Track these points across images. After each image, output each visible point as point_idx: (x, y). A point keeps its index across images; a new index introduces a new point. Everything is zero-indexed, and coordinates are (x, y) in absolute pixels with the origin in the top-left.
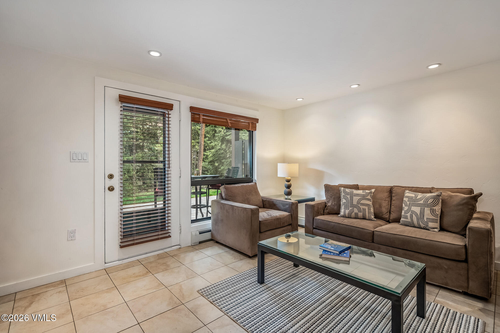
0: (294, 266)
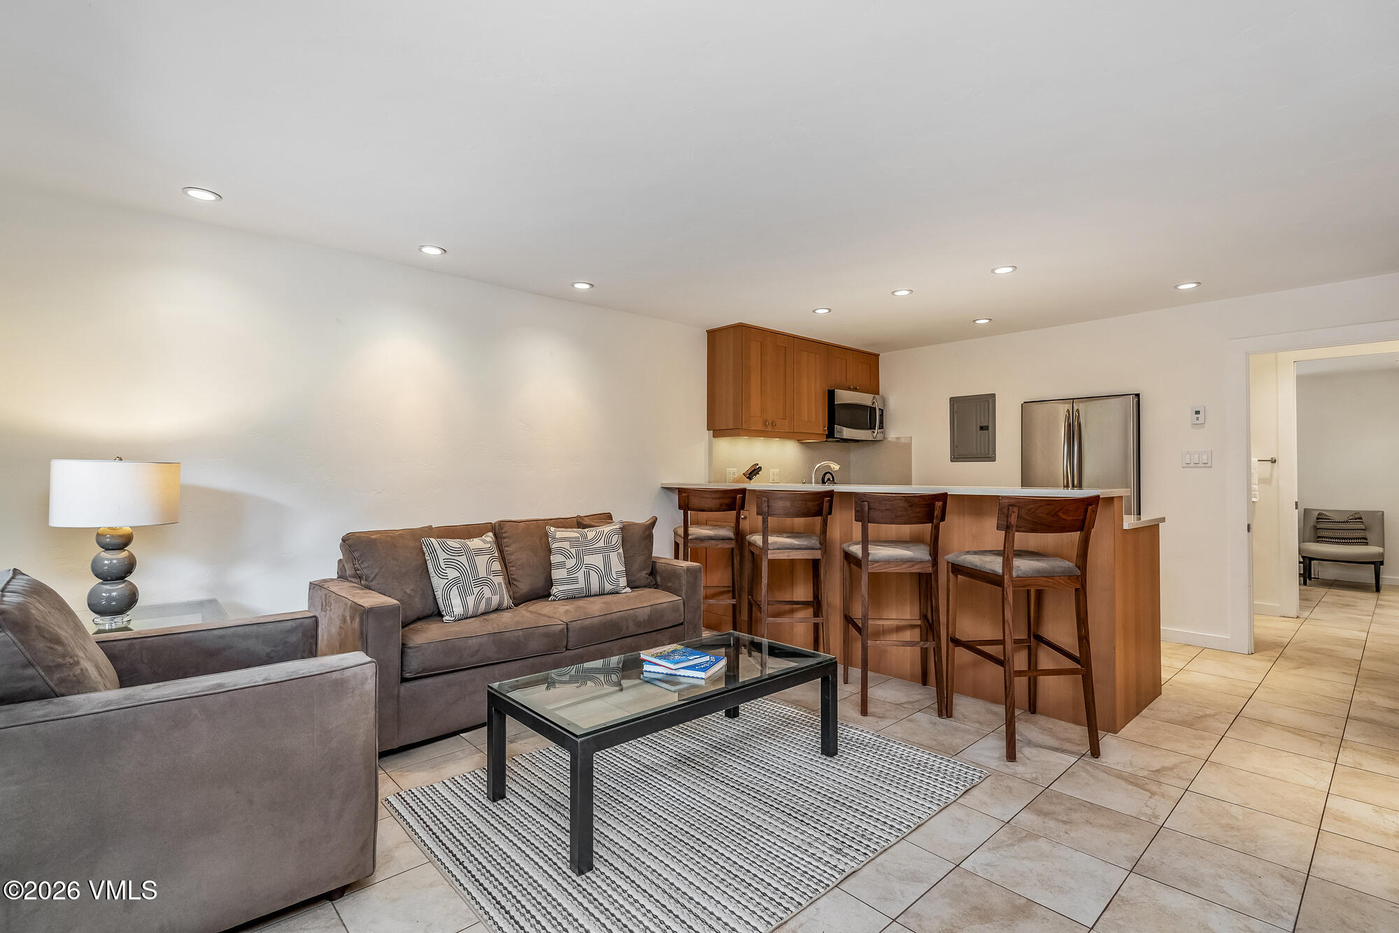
0: (503, 797)
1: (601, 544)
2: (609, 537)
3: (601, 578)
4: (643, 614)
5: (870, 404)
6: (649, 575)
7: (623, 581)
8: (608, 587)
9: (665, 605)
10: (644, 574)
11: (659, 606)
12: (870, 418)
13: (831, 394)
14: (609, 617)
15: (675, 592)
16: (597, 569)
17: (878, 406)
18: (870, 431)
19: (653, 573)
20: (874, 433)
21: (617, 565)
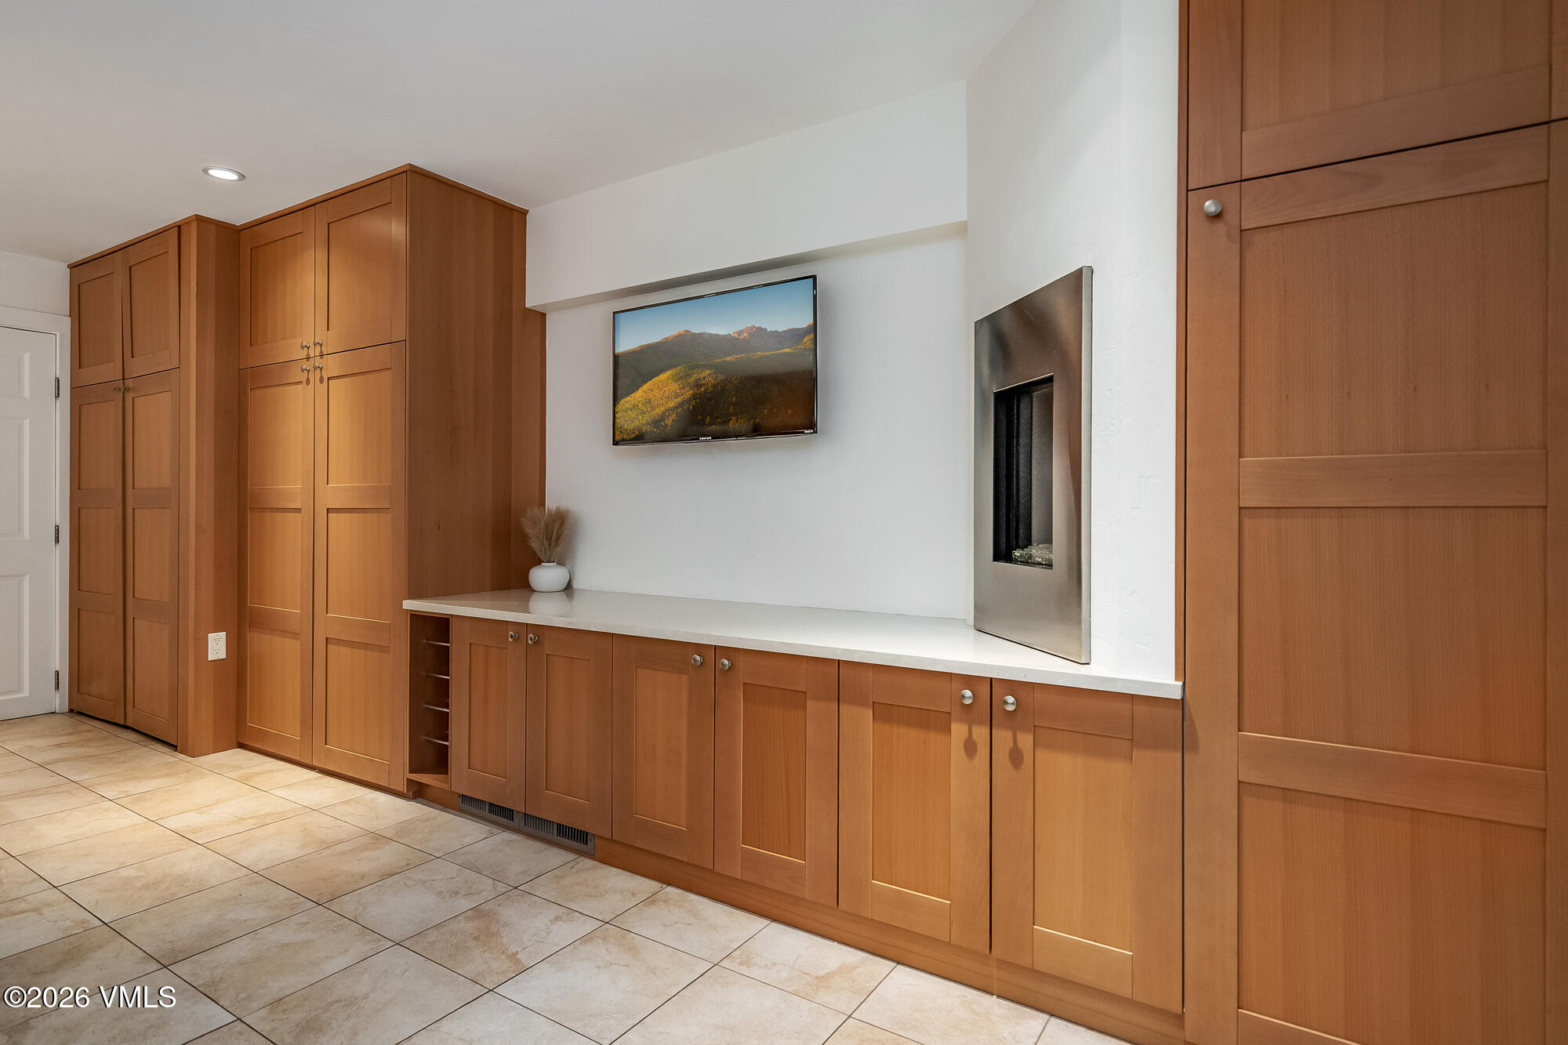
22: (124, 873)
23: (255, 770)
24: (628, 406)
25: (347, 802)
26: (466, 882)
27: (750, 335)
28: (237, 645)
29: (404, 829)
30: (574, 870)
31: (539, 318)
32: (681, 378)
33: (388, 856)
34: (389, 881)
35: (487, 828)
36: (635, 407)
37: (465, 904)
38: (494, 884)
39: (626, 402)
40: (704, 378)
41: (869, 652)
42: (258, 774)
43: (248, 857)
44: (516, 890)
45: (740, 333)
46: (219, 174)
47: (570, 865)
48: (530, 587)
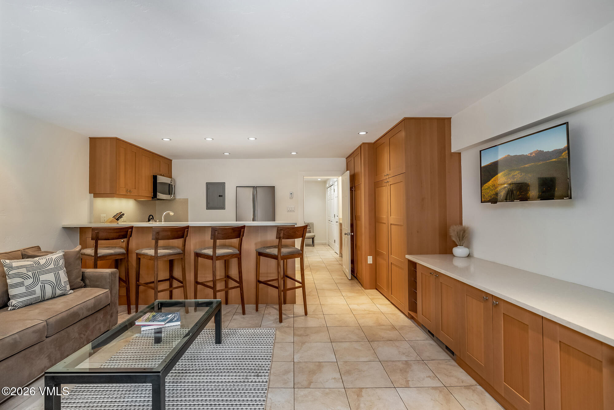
1: (52, 266)
2: (56, 261)
3: (54, 288)
4: (91, 304)
5: (169, 182)
6: (81, 280)
7: (68, 287)
8: (58, 292)
9: (101, 296)
10: (79, 280)
11: (98, 297)
12: (170, 189)
13: (155, 178)
14: (72, 310)
15: (103, 287)
16: (50, 282)
17: (173, 183)
18: (169, 196)
19: (83, 279)
20: (172, 196)
21: (64, 278)
22: (336, 316)
23: (376, 297)
24: (486, 187)
25: (392, 314)
26: (409, 352)
27: (536, 154)
28: (375, 260)
29: (402, 328)
30: (446, 363)
31: (459, 155)
32: (506, 175)
33: (393, 334)
34: (389, 342)
35: (427, 337)
36: (489, 188)
37: (404, 358)
38: (417, 356)
39: (486, 186)
40: (516, 175)
41: (554, 316)
42: (376, 298)
43: (361, 321)
44: (422, 361)
45: (531, 154)
46: (362, 133)
47: (446, 361)
48: (453, 254)
